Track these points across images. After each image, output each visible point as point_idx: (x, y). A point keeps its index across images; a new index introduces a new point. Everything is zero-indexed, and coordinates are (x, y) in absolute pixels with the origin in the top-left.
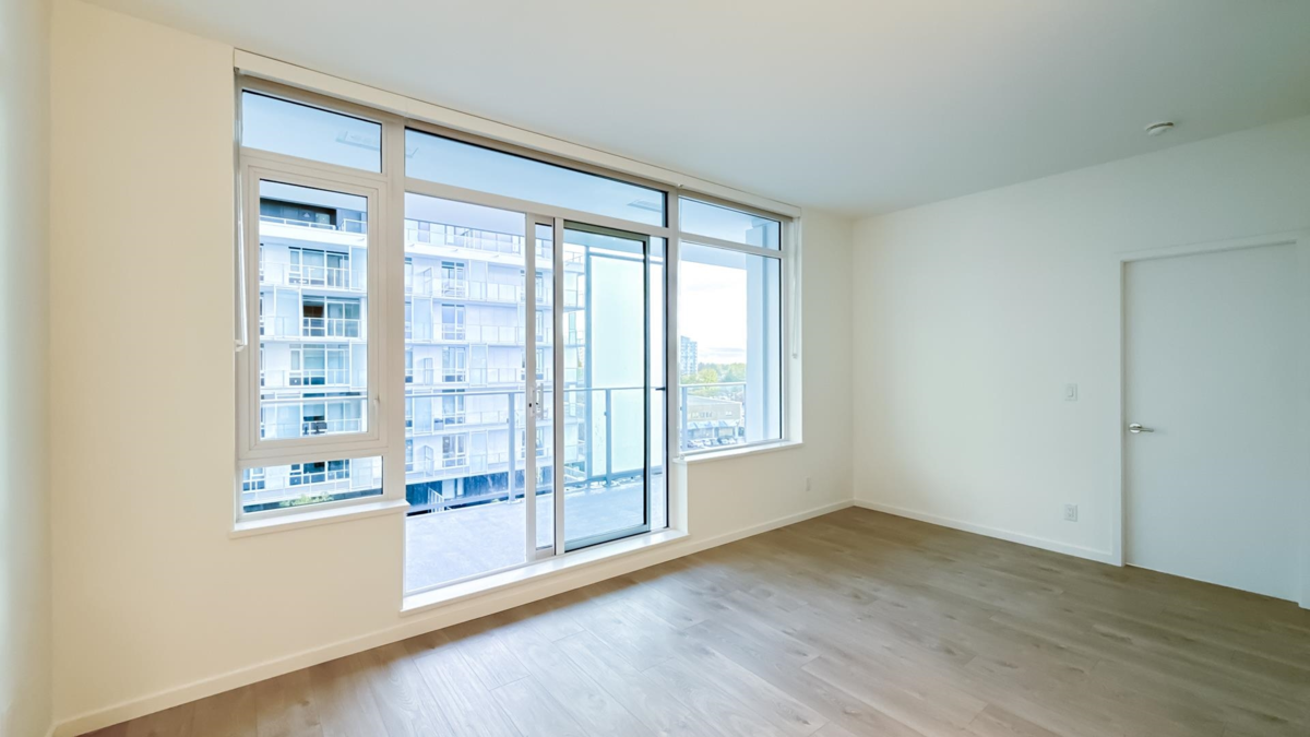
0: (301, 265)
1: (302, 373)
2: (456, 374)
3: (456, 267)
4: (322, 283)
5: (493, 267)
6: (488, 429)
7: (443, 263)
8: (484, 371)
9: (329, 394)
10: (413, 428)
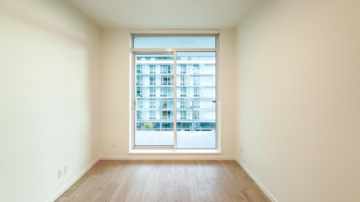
0: (163, 69)
1: (163, 94)
2: (197, 95)
3: (197, 66)
4: (167, 73)
5: (206, 65)
6: (204, 110)
7: (194, 65)
8: (203, 94)
9: (168, 99)
10: (185, 108)
